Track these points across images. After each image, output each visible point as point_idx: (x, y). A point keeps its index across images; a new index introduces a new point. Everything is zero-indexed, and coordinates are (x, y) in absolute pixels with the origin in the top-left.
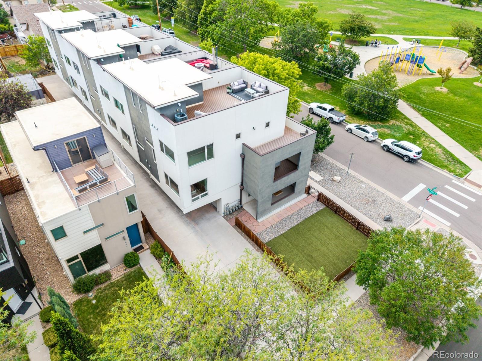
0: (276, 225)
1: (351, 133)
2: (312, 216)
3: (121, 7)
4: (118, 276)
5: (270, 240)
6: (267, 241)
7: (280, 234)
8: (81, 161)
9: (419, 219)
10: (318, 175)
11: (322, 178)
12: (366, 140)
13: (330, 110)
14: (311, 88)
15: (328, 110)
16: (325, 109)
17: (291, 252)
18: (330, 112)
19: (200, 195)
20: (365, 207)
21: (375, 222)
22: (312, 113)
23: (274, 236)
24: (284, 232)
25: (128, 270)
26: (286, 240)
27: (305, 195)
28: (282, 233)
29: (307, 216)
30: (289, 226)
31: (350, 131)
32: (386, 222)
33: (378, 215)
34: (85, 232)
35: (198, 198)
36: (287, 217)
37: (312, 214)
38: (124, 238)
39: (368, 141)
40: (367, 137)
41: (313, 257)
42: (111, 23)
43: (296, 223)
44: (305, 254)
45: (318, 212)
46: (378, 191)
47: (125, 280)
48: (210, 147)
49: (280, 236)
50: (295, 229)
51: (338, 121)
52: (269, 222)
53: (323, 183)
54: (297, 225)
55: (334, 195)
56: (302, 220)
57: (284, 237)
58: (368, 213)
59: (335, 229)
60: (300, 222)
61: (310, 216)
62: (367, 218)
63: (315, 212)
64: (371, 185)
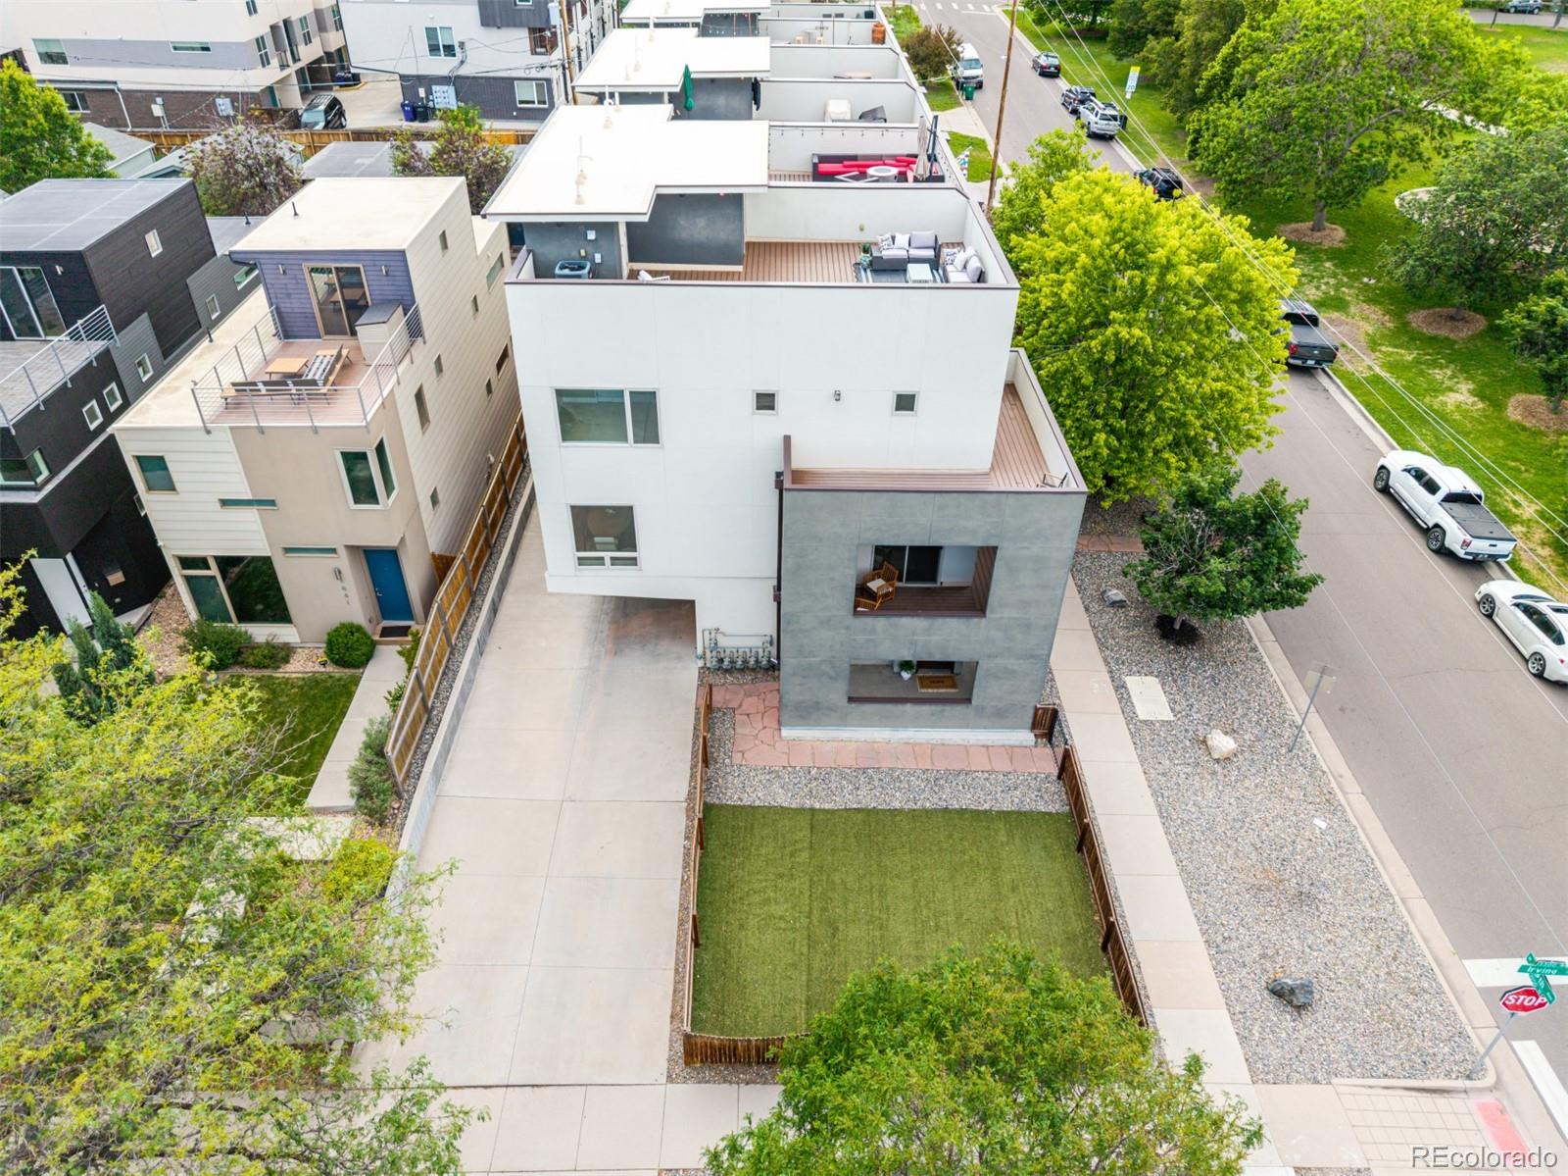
0: (824, 775)
1: (1490, 616)
2: (977, 815)
3: (1038, 29)
4: (301, 669)
5: (757, 803)
6: (747, 801)
7: (808, 804)
8: (346, 334)
9: (1461, 1083)
10: (1164, 699)
11: (1168, 716)
12: (1533, 668)
13: (1452, 498)
14: (1481, 405)
15: (1441, 494)
16: (1431, 487)
17: (781, 876)
18: (1447, 505)
19: (607, 555)
20: (1236, 899)
21: (1219, 973)
22: (1380, 491)
23: (783, 799)
24: (827, 806)
25: (331, 669)
26: (807, 832)
27: (1027, 737)
28: (817, 806)
29: (966, 801)
30: (864, 799)
31: (1488, 607)
32: (1271, 1001)
33: (1264, 956)
34: (224, 503)
35: (600, 561)
36: (892, 768)
37: (986, 806)
38: (338, 573)
39: (1540, 676)
40: (1538, 657)
41: (840, 935)
42: (818, 32)
43: (897, 805)
44: (823, 910)
45: (1019, 813)
46: (1370, 872)
47: (299, 687)
48: (646, 404)
49: (801, 811)
50: (871, 816)
51: (1461, 553)
52: (813, 754)
53: (1153, 732)
54: (894, 812)
55: (1148, 792)
56: (928, 805)
57: (811, 820)
58: (1223, 925)
59: (1017, 899)
60: (915, 807)
61: (972, 811)
62: (1200, 940)
63: (1006, 806)
64: (1363, 838)
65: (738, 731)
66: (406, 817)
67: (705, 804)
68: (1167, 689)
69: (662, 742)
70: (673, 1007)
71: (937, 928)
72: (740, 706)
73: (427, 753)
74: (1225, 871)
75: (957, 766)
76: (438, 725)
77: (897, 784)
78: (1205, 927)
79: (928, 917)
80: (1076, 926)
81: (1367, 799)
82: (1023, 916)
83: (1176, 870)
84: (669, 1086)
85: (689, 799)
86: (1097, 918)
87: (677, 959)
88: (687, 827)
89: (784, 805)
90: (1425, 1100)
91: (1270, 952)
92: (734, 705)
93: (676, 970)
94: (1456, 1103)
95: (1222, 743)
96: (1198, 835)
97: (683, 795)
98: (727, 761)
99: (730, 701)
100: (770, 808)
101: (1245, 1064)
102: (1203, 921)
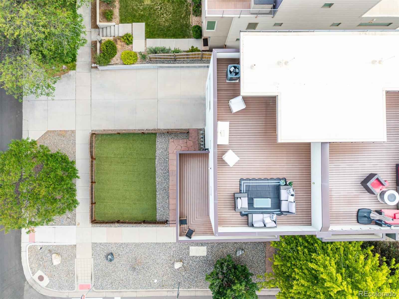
0: (166, 162)
4: (193, 20)
5: (157, 146)
6: (157, 143)
7: (156, 158)
9: (93, 283)
10: (198, 255)
11: (191, 255)
17: (137, 151)
20: (133, 253)
21: (115, 243)
23: (158, 152)
24: (156, 162)
26: (149, 157)
28: (156, 160)
30: (159, 172)
32: (109, 252)
33: (119, 255)
36: (169, 179)
37: (157, 201)
43: (157, 179)
44: (128, 161)
45: (156, 208)
47: (186, 23)
49: (155, 156)
52: (173, 159)
53: (185, 249)
54: (155, 178)
55: (165, 242)
56: (157, 187)
57: (152, 159)
58: (127, 248)
59: (131, 204)
60: (156, 183)
61: (156, 197)
62: (123, 242)
63: (158, 206)
64: (152, 290)
65: (181, 140)
66: (145, 64)
67: (157, 133)
68: (201, 257)
69: (177, 121)
70: (106, 130)
71: (124, 185)
72: (190, 141)
73: (165, 63)
74: (141, 253)
75: (170, 195)
76: (174, 63)
77: (163, 180)
78: (126, 244)
79: (127, 184)
80: (125, 216)
81: (165, 296)
82: (127, 205)
83: (141, 242)
84: (91, 131)
85: (158, 129)
86: (127, 221)
87: (117, 130)
88: (150, 129)
89: (156, 152)
90: (90, 275)
91: (120, 256)
92: (190, 139)
93: (114, 130)
94: (90, 281)
95: (178, 265)
96: (151, 250)
97: (159, 128)
98: (170, 138)
99: (192, 137)
100: (155, 149)
101: (96, 242)
102: (127, 245)
